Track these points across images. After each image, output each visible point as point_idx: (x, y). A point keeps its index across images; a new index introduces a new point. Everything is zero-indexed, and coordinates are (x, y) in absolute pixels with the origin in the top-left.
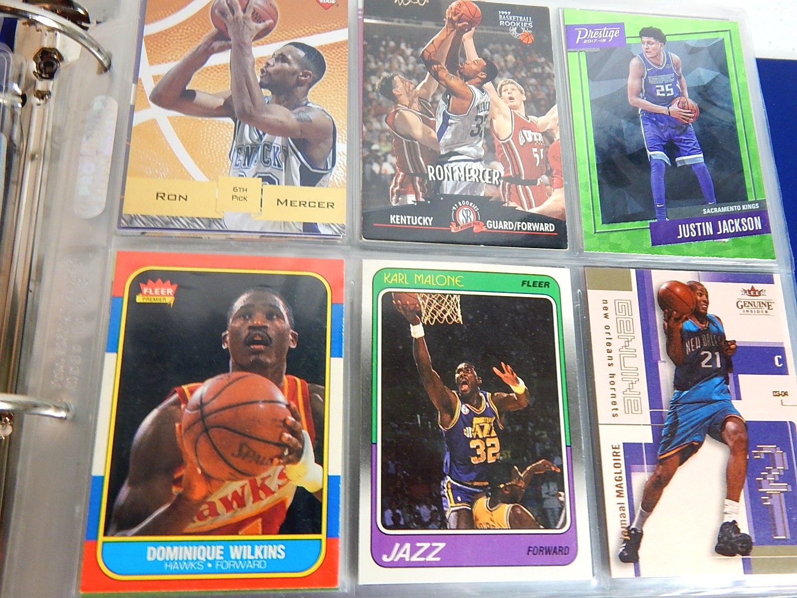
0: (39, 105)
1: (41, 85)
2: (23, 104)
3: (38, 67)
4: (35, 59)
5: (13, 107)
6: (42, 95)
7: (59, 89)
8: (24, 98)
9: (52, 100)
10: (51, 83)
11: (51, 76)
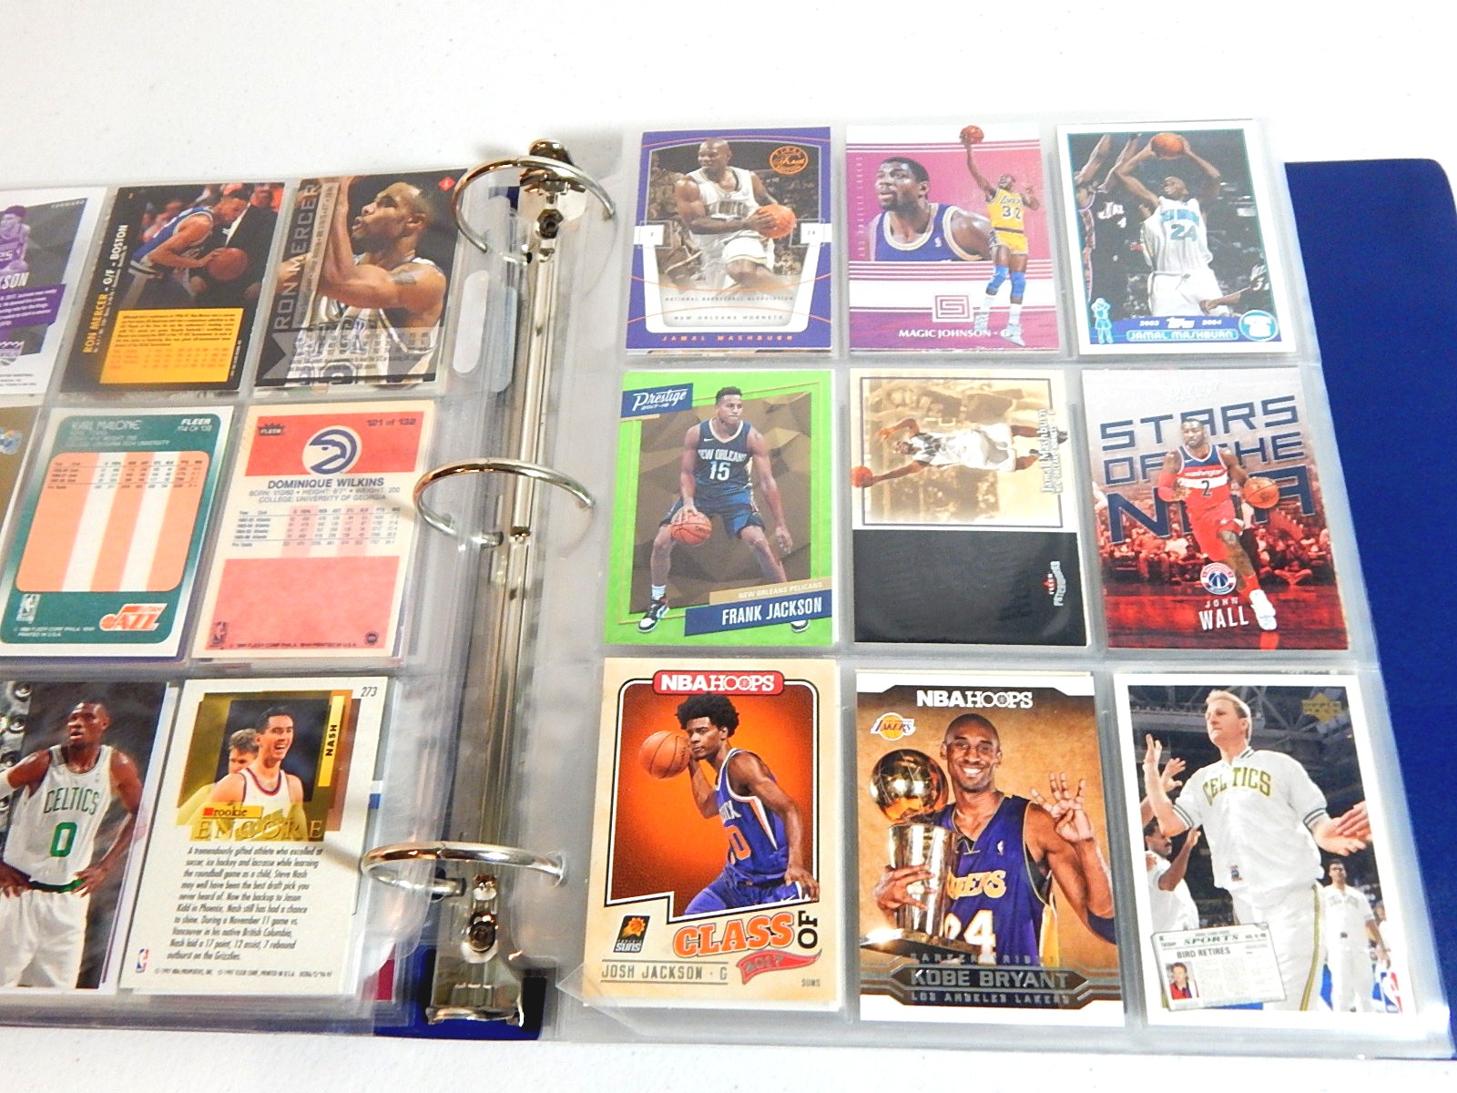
0: (542, 261)
1: (545, 244)
2: (529, 261)
3: (541, 227)
4: (539, 219)
5: (521, 265)
6: (546, 252)
7: (562, 246)
8: (529, 257)
9: (556, 256)
10: (554, 240)
11: (553, 235)
